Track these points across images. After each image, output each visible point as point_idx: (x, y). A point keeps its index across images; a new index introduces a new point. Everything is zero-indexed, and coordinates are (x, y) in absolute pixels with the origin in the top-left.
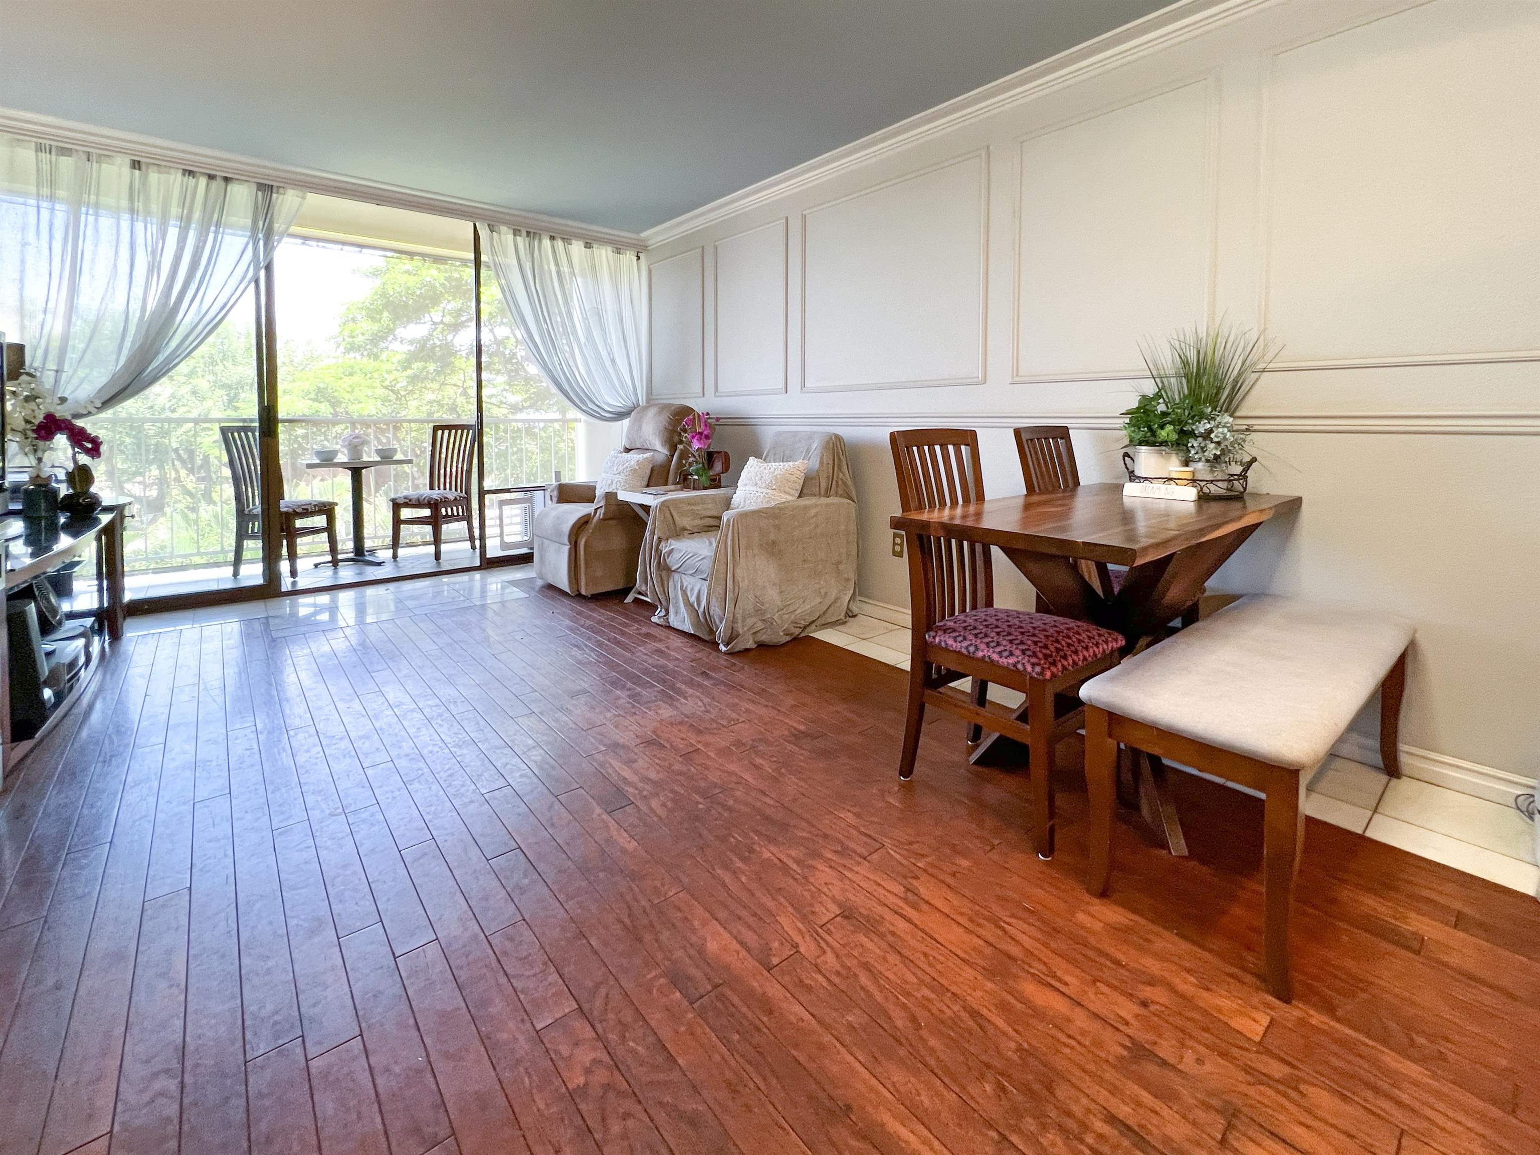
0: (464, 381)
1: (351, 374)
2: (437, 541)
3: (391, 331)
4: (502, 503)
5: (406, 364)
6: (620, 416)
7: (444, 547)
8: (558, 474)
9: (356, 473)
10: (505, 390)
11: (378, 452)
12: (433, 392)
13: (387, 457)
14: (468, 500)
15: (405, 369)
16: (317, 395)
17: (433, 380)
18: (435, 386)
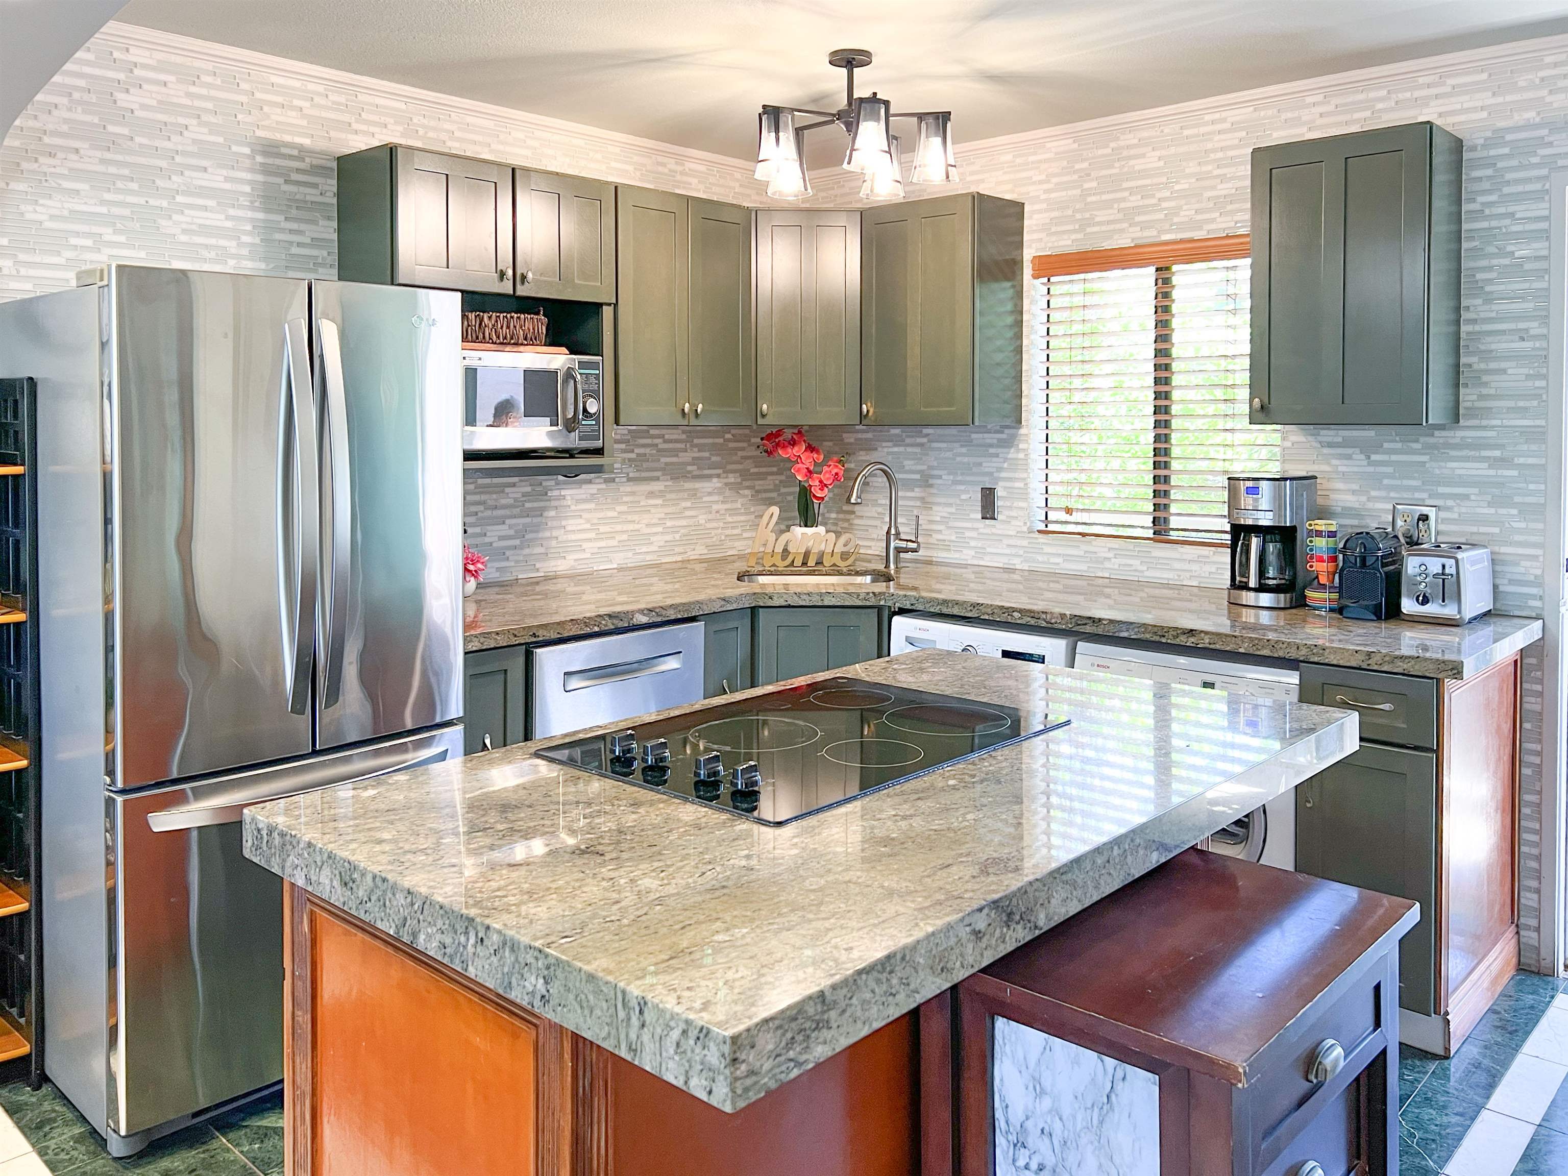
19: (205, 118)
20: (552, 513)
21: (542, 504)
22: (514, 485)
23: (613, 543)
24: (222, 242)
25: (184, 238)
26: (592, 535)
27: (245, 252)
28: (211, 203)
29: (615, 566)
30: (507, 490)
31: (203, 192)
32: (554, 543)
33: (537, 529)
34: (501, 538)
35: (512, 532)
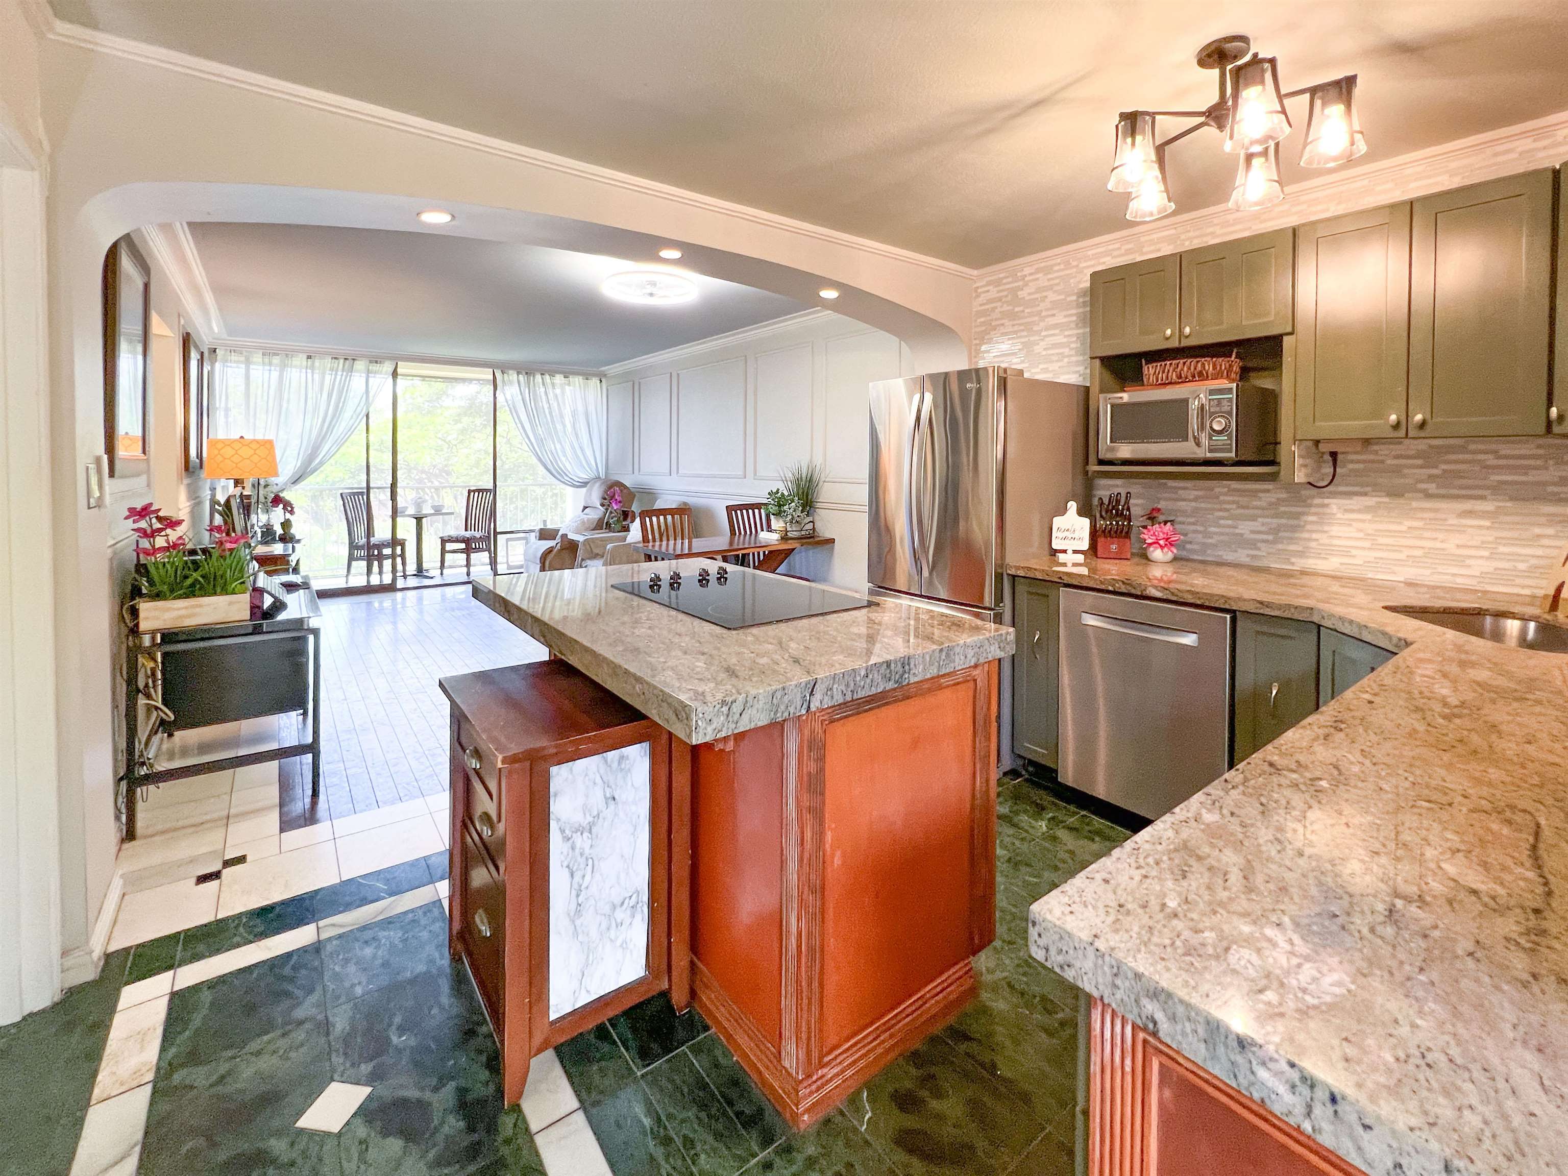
2: (468, 565)
4: (508, 540)
6: (584, 484)
7: (472, 569)
8: (545, 522)
9: (419, 520)
13: (438, 511)
14: (489, 537)
19: (1056, 288)
20: (1311, 518)
21: (1299, 509)
22: (1268, 491)
23: (1402, 556)
24: (1061, 351)
25: (1044, 353)
26: (1367, 544)
27: (1073, 352)
28: (1057, 331)
29: (1402, 579)
30: (1261, 495)
31: (1055, 326)
32: (1313, 544)
33: (1294, 529)
34: (1253, 532)
35: (1263, 529)
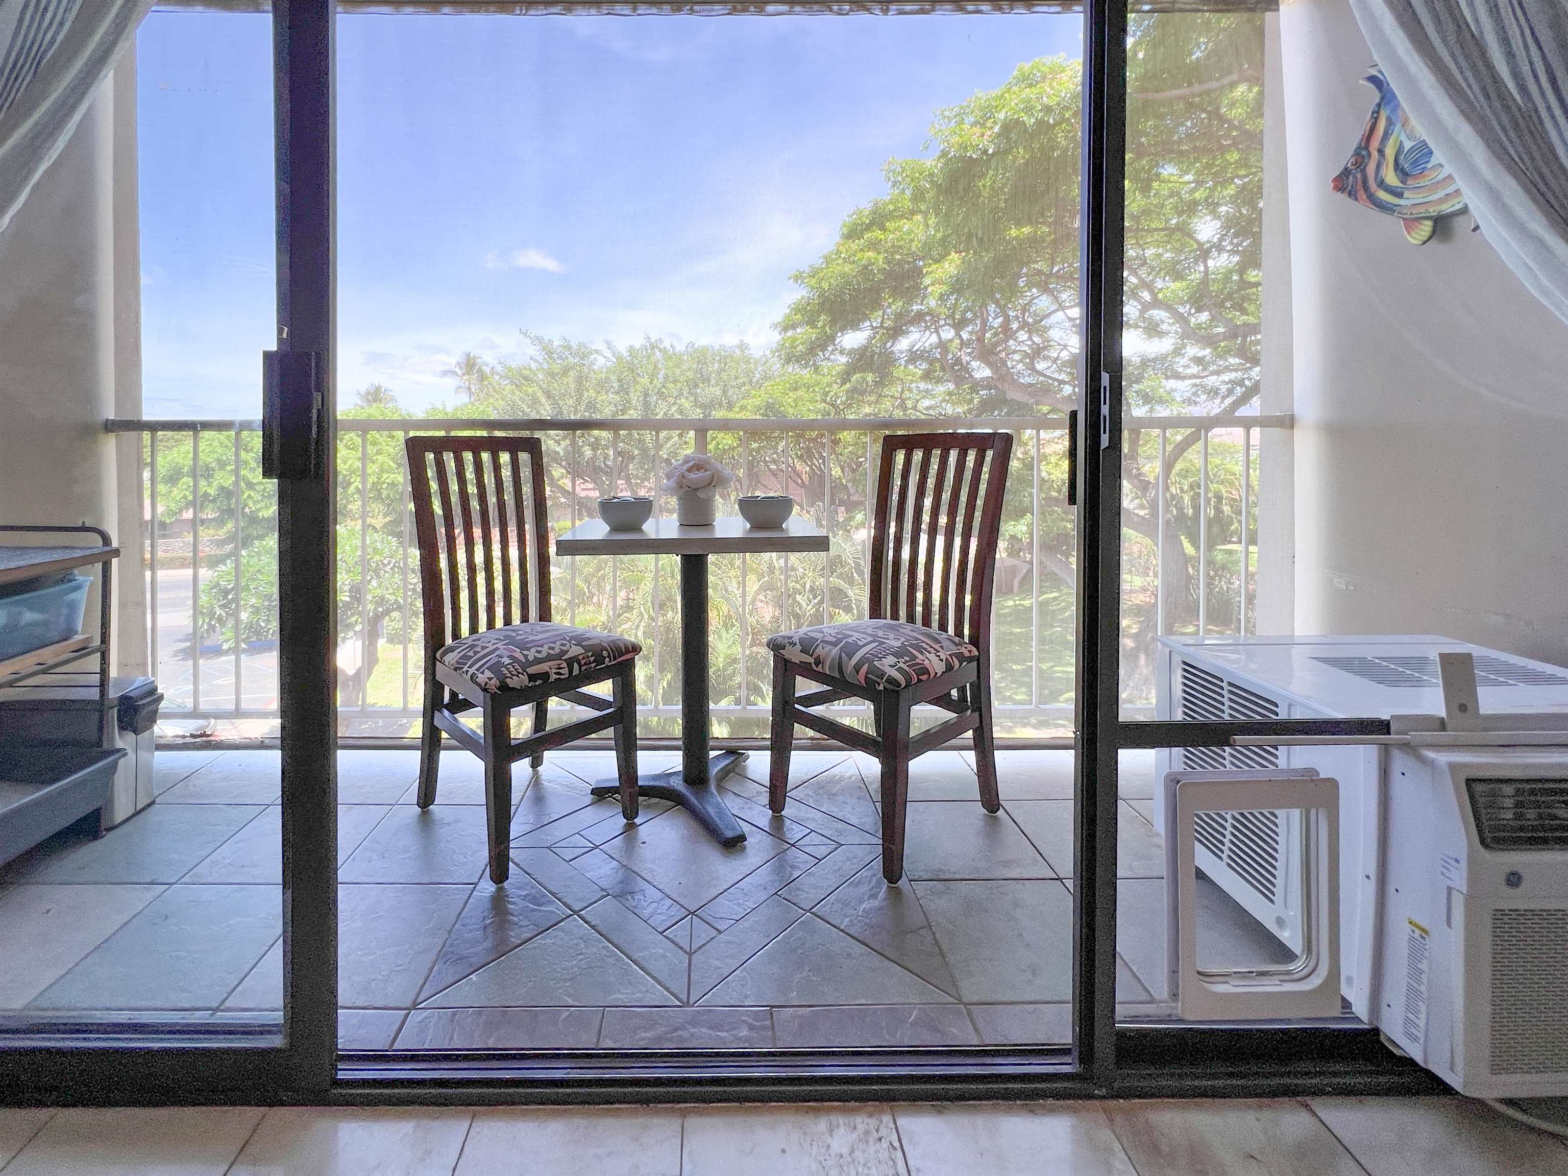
0: (902, 392)
1: (796, 389)
3: (832, 339)
5: (845, 377)
10: (944, 400)
11: (748, 506)
12: (870, 405)
15: (844, 383)
16: (766, 410)
17: (872, 391)
18: (873, 398)
